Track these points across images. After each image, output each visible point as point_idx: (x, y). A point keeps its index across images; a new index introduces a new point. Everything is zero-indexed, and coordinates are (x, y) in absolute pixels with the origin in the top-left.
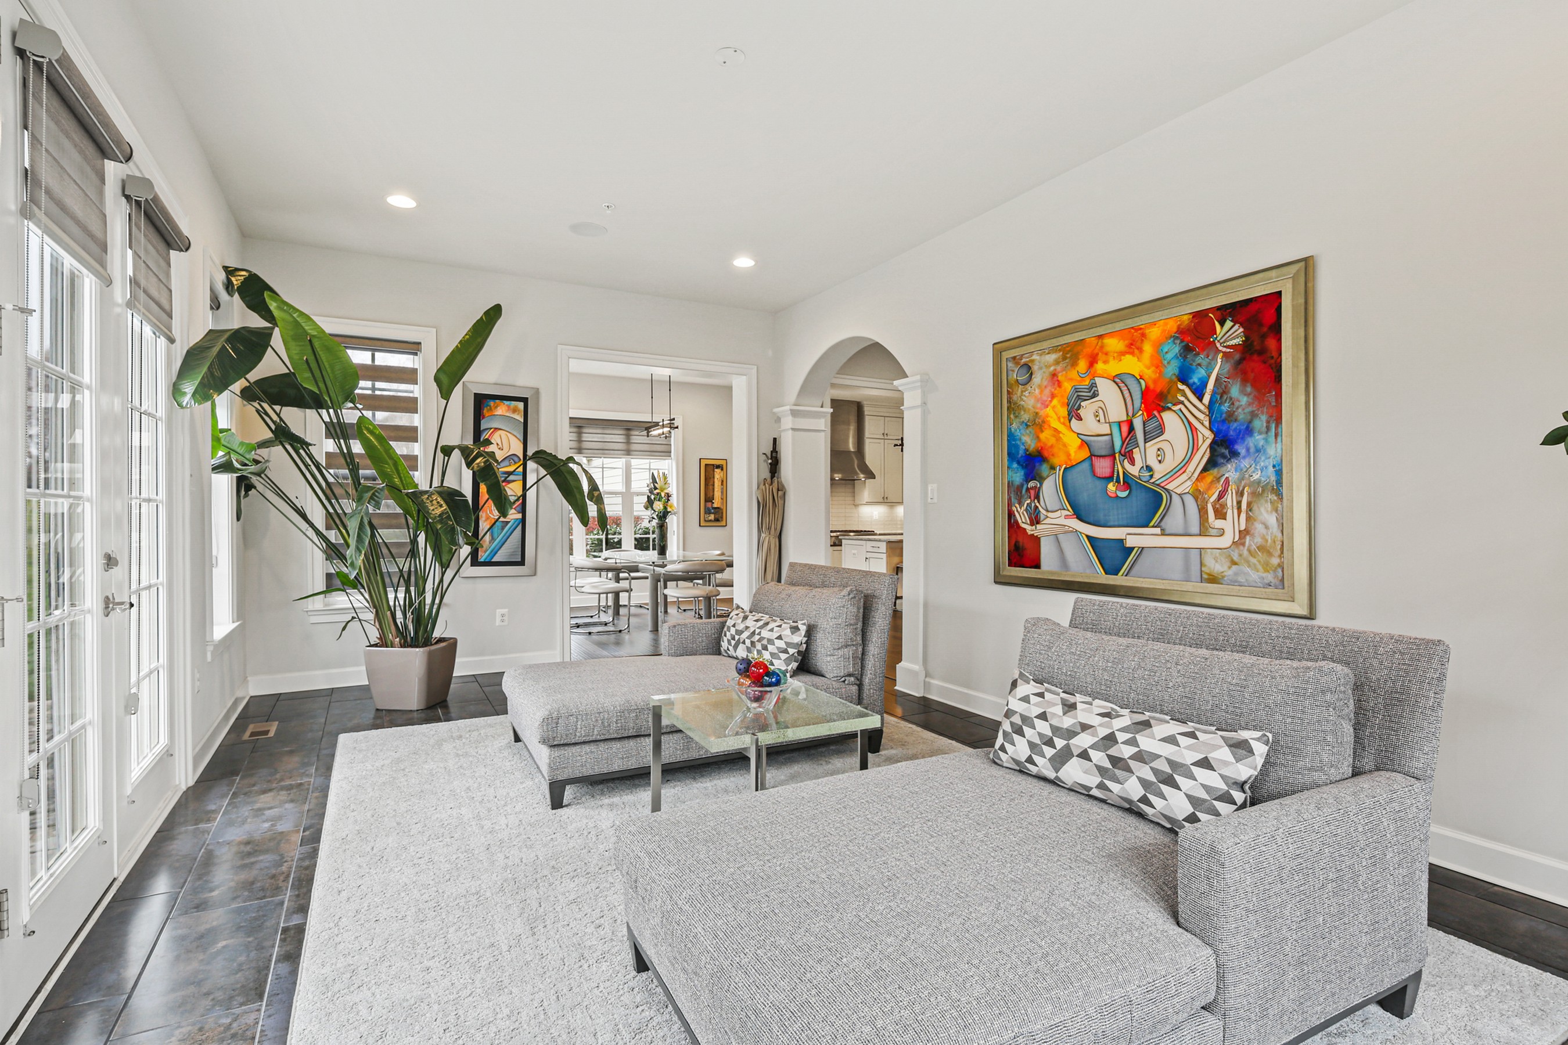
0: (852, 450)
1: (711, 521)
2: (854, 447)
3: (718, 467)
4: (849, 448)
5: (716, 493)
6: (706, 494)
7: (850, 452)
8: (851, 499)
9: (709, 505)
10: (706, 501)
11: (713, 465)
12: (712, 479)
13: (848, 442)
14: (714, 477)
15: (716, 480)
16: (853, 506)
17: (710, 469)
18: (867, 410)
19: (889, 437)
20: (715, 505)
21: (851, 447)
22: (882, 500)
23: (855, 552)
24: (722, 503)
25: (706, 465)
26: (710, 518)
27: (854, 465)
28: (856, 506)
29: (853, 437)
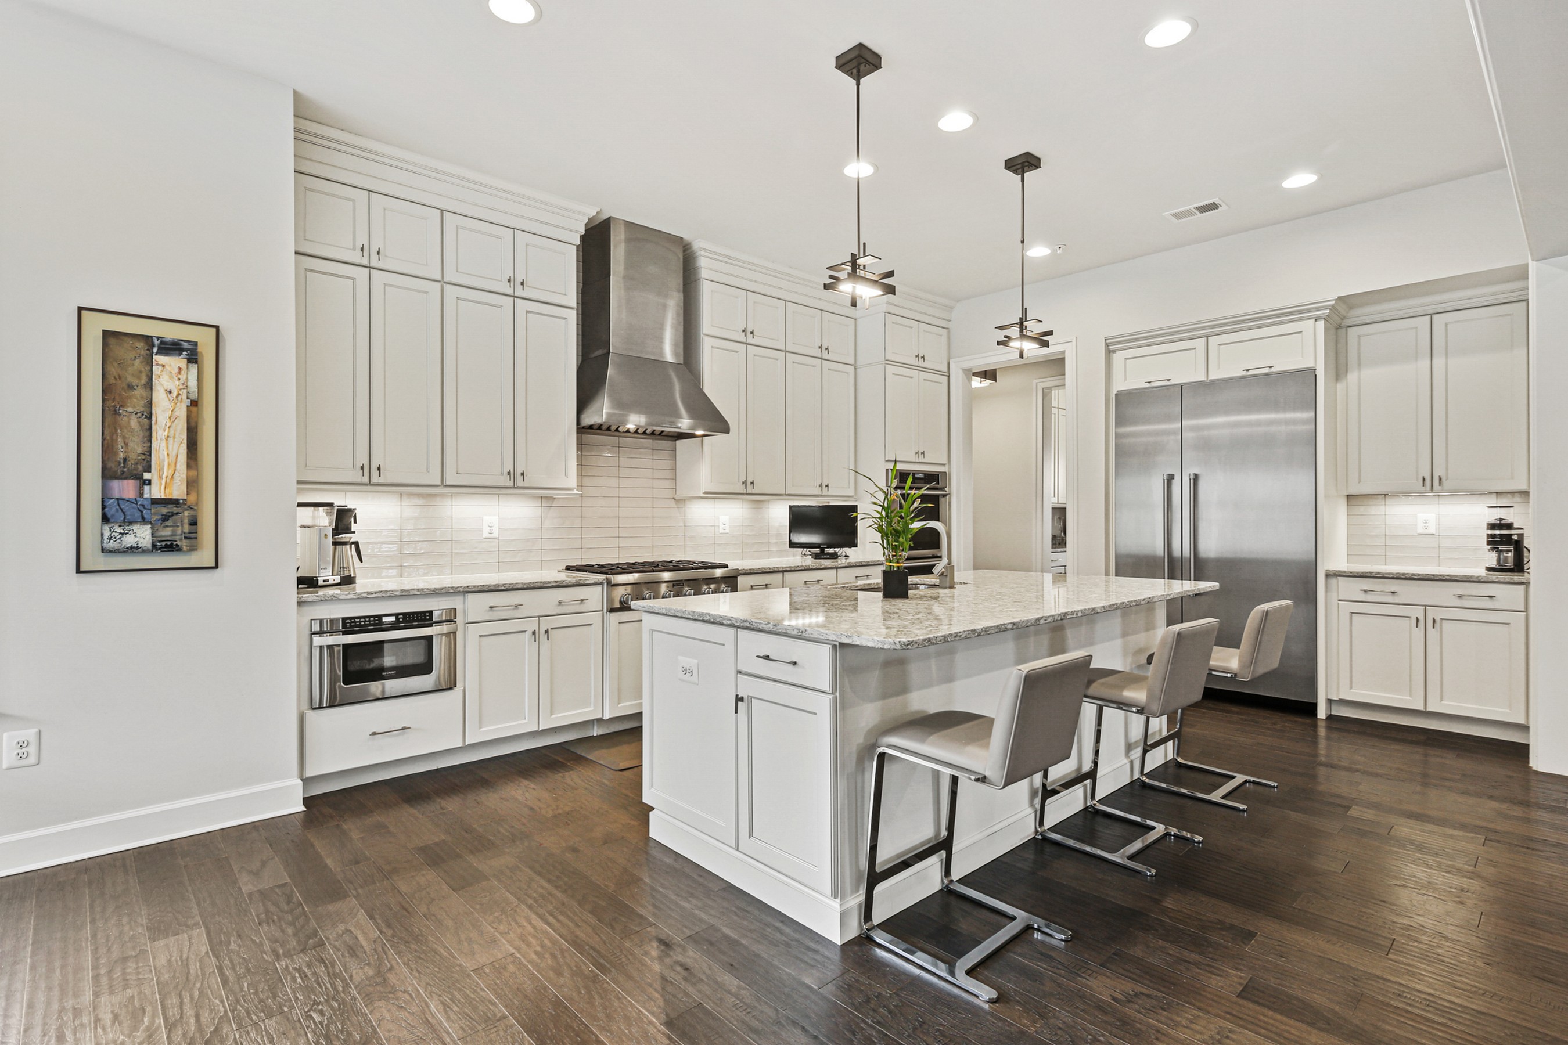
0: (669, 356)
1: (133, 550)
2: (676, 354)
3: (171, 348)
4: (661, 352)
5: (159, 444)
6: (107, 449)
7: (661, 364)
8: (668, 484)
9: (126, 489)
10: (108, 474)
11: (147, 339)
12: (139, 392)
13: (660, 339)
14: (149, 386)
15: (159, 396)
16: (673, 504)
17: (130, 355)
18: (705, 266)
19: (756, 341)
20: (156, 491)
21: (669, 353)
22: (740, 489)
23: (691, 662)
24: (193, 484)
25: (106, 334)
26: (129, 540)
27: (673, 396)
28: (680, 502)
29: (675, 328)
